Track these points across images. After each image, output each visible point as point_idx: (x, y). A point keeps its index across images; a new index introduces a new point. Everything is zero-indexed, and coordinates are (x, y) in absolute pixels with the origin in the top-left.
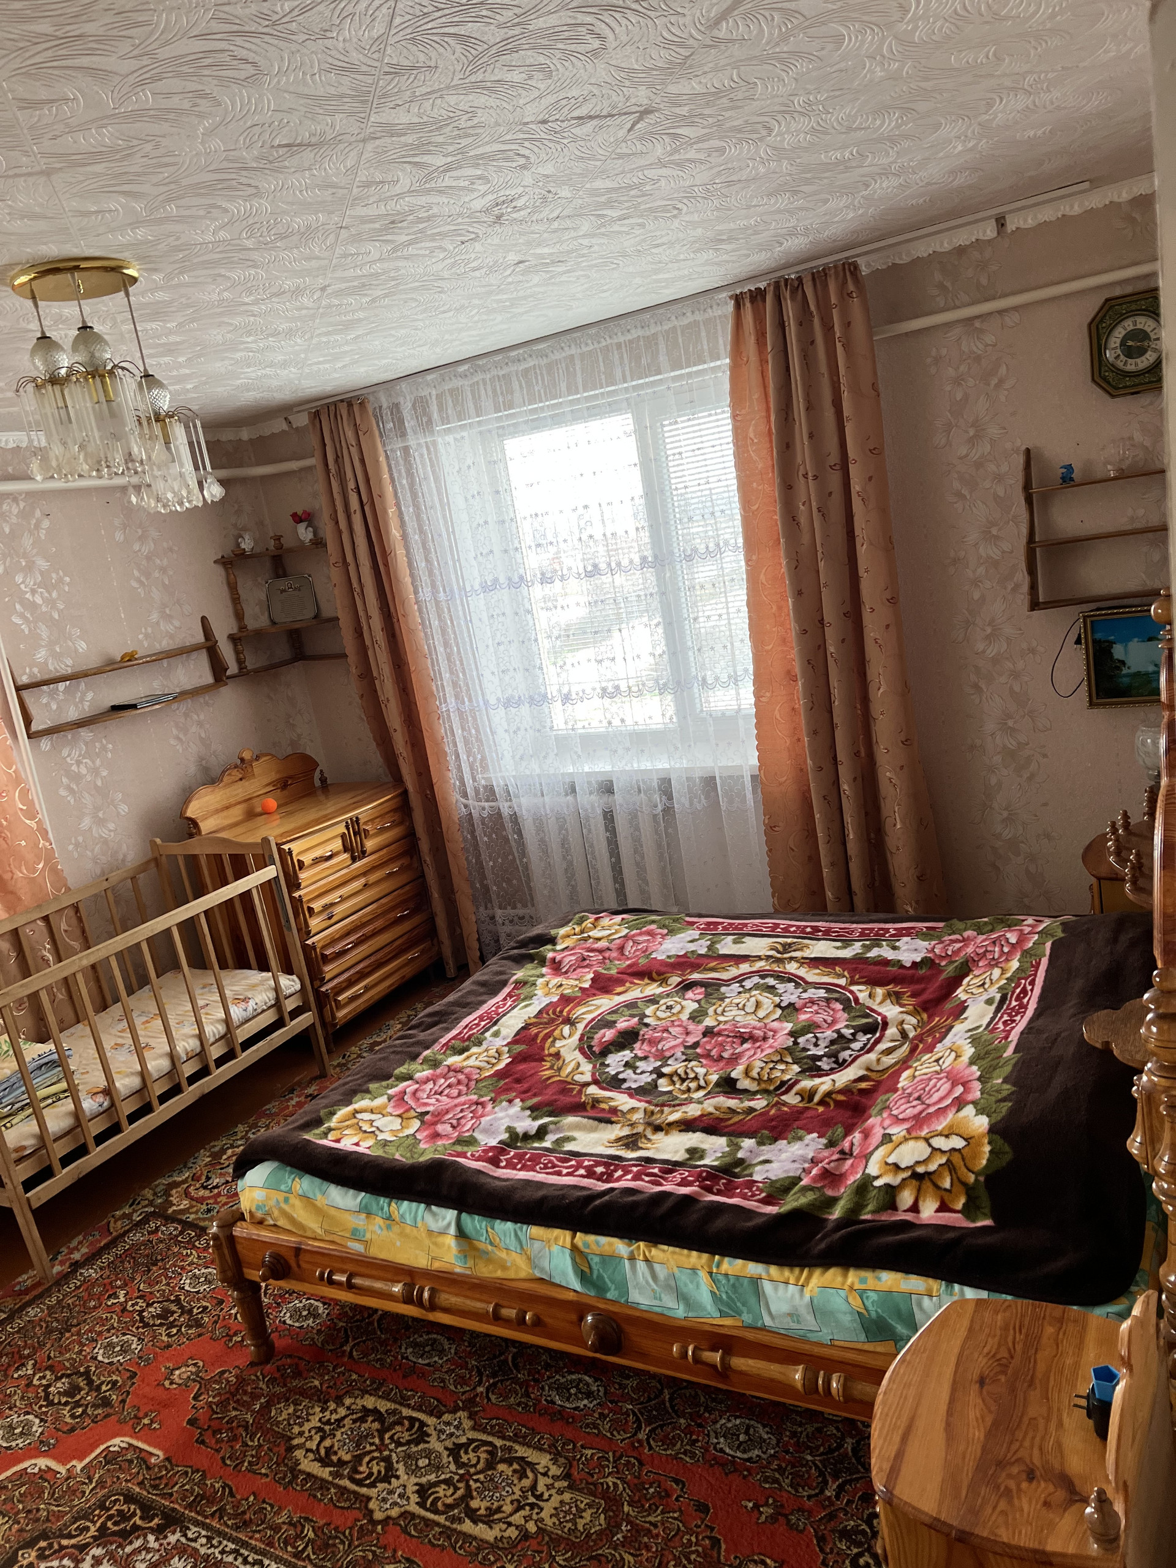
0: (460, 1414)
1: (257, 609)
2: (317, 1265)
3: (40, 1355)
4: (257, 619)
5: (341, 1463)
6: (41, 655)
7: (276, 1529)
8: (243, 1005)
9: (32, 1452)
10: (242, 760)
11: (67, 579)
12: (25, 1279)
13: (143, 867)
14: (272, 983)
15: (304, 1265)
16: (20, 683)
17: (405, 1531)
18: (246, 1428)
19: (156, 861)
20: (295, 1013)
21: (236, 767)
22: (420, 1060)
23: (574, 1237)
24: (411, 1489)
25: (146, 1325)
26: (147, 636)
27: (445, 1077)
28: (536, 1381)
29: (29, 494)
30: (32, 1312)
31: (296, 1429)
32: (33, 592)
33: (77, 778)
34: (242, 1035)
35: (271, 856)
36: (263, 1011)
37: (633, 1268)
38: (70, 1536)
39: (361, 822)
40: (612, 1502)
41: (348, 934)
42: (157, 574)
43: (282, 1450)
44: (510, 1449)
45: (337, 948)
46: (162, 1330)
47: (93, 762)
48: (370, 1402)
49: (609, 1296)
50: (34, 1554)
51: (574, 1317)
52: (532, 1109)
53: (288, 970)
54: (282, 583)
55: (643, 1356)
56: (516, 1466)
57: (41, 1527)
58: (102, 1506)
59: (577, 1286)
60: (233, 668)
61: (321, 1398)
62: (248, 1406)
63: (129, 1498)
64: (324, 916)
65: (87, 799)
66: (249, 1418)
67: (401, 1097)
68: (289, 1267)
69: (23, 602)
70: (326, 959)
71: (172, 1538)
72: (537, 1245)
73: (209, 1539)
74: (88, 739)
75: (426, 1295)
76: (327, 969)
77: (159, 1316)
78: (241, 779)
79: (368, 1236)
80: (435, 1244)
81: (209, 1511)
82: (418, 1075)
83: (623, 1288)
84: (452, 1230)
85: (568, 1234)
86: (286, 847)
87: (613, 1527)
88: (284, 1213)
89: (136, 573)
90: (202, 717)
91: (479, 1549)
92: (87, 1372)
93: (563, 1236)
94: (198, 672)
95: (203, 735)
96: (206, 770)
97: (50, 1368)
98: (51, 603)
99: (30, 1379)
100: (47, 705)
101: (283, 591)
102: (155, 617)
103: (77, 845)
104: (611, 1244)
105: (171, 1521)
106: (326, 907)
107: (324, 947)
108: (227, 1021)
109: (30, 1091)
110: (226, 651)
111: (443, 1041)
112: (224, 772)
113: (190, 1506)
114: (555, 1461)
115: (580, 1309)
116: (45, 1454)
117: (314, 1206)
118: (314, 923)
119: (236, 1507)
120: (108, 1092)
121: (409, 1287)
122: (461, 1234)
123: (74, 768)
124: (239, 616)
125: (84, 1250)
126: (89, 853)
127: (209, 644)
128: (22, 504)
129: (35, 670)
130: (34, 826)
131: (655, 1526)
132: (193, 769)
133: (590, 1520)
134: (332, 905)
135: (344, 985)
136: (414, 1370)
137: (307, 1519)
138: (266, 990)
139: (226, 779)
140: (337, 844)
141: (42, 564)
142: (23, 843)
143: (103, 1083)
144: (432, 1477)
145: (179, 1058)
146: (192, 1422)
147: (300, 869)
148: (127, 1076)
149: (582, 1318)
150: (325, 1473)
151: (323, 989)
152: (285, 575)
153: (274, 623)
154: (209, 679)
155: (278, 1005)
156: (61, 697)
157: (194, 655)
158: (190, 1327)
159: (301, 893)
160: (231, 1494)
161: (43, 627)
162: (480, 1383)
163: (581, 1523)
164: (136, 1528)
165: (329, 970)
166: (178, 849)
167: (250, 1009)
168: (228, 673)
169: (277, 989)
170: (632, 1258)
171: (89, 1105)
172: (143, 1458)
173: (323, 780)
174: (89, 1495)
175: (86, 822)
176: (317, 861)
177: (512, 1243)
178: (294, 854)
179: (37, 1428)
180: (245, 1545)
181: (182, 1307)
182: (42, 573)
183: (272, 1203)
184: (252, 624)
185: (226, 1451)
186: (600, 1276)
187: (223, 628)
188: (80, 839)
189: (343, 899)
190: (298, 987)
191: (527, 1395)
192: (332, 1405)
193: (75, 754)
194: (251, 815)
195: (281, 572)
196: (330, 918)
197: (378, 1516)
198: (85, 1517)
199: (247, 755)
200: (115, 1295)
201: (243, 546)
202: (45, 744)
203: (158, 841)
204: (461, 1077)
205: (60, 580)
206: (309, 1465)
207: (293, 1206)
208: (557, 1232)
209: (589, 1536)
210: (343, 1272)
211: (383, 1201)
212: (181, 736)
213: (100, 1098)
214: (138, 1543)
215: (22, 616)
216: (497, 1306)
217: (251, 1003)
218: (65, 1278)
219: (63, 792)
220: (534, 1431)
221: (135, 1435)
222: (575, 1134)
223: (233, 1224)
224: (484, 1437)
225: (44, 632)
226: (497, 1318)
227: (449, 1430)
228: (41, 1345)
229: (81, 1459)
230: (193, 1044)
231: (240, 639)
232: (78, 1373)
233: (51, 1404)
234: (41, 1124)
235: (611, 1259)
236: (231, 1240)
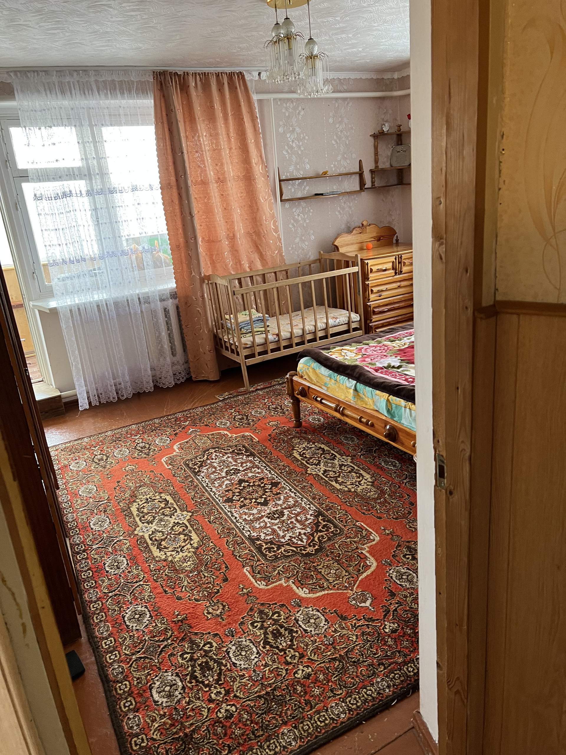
0: (349, 457)
1: (385, 159)
2: (314, 394)
3: (238, 408)
4: (384, 164)
5: (306, 457)
6: (292, 168)
7: (279, 465)
8: (335, 320)
9: (224, 429)
10: (363, 225)
11: (307, 137)
12: (242, 389)
13: (315, 262)
14: (348, 315)
15: (310, 393)
16: (281, 179)
17: (314, 478)
18: (283, 441)
19: (320, 260)
20: (355, 329)
21: (359, 227)
22: (375, 340)
23: (389, 397)
24: (322, 469)
25: (269, 409)
26: (335, 165)
27: (380, 347)
28: (379, 457)
29: (297, 99)
30: (240, 397)
31: (297, 446)
32: (293, 141)
33: (297, 221)
34: (332, 331)
35: (358, 263)
36: (342, 325)
37: (405, 410)
38: (224, 450)
39: (403, 258)
40: (383, 492)
41: (387, 305)
42: (344, 139)
43: (291, 449)
44: (359, 470)
45: (381, 309)
46: (273, 412)
47: (304, 216)
48: (323, 446)
49: (395, 419)
50: (214, 450)
51: (383, 425)
52: (402, 360)
53: (356, 312)
54: (399, 148)
55: (402, 444)
56: (358, 475)
57: (218, 446)
58: (236, 446)
59: (386, 414)
60: (368, 184)
61: (309, 441)
62: (287, 436)
63: (244, 447)
64: (378, 294)
65: (299, 230)
66: (286, 439)
67: (360, 349)
68: (306, 394)
69: (288, 145)
70: (374, 313)
71: (250, 459)
72: (377, 397)
73: (260, 462)
74: (304, 206)
75: (341, 409)
76: (374, 317)
77: (274, 408)
78: (360, 233)
79: (329, 386)
80: (347, 392)
81: (263, 456)
82: (370, 345)
83: (400, 417)
84: (353, 388)
85: (387, 395)
86: (366, 261)
87: (379, 498)
88: (306, 372)
89: (335, 137)
90: (351, 204)
91: (333, 489)
92: (247, 416)
93: (386, 395)
94: (354, 184)
95: (350, 212)
96: (349, 228)
97: (238, 412)
98: (299, 147)
99: (232, 413)
100: (291, 189)
101: (399, 152)
102: (339, 158)
103: (293, 248)
104: (400, 401)
105: (252, 454)
106: (379, 291)
107: (374, 307)
108: (327, 324)
109: (252, 328)
110: (367, 177)
111: (387, 337)
112: (354, 228)
113: (258, 453)
114: (371, 478)
115: (386, 423)
116: (227, 431)
117: (316, 372)
118: (372, 297)
119: (271, 457)
120: (278, 335)
121: (337, 406)
122: (356, 390)
123: (296, 217)
124: (376, 162)
125: (262, 387)
126: (296, 253)
127: (360, 172)
128: (295, 104)
129: (288, 174)
130: (277, 236)
131: (393, 503)
132: (343, 226)
133: (373, 494)
134: (382, 291)
135: (380, 325)
136: (341, 443)
137: (288, 466)
138: (345, 317)
139: (354, 232)
140: (390, 266)
141: (298, 130)
142: (271, 242)
143: (277, 332)
144: (330, 469)
145: (306, 332)
146: (269, 435)
147: (371, 272)
148: (286, 332)
149: (386, 426)
150: (300, 458)
151: (371, 324)
152: (401, 144)
153: (391, 166)
154: (358, 188)
155: (348, 324)
156: (296, 187)
157: (354, 176)
158: (281, 413)
159: (369, 282)
160: (271, 454)
161: (294, 157)
162: (360, 452)
163: (369, 494)
164: (242, 453)
165: (375, 318)
166: (327, 256)
167: (337, 322)
168: (366, 186)
169: (349, 318)
170: (405, 407)
171: (271, 337)
172: (252, 439)
173: (397, 240)
174: (234, 443)
175: (297, 240)
176: (379, 271)
177: (369, 395)
178: (369, 265)
179: (228, 425)
180: (268, 466)
181: (281, 408)
182: (297, 133)
183: (304, 369)
184: (381, 166)
185: (275, 444)
186: (394, 412)
187: (368, 167)
188: (294, 246)
189: (387, 290)
190: (358, 319)
191: (374, 460)
192: (311, 443)
193: (298, 211)
194: (361, 249)
195: (400, 143)
196: (380, 296)
197: (309, 472)
198: (230, 447)
199: (365, 223)
200: (264, 400)
201: (384, 129)
202: (287, 205)
203: (322, 252)
204: (386, 348)
205: (304, 138)
206: (296, 454)
207: (309, 371)
208: (384, 394)
209: (369, 498)
210: (320, 397)
211: (336, 374)
212: (341, 211)
213: (275, 336)
214: (240, 457)
215: (287, 151)
216: (361, 417)
217: (338, 320)
218: (253, 391)
219: (291, 226)
220: (369, 469)
221: (253, 433)
222: (411, 370)
223: (293, 376)
224: (353, 465)
225: (294, 158)
226: (360, 421)
227: (342, 460)
228: (239, 406)
229: (236, 434)
230: (312, 328)
231: (374, 172)
232: (245, 415)
233: (235, 420)
234: (254, 338)
235: (398, 406)
236: (292, 380)
